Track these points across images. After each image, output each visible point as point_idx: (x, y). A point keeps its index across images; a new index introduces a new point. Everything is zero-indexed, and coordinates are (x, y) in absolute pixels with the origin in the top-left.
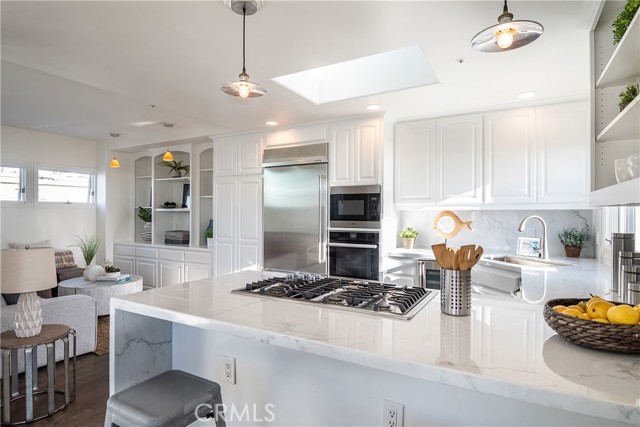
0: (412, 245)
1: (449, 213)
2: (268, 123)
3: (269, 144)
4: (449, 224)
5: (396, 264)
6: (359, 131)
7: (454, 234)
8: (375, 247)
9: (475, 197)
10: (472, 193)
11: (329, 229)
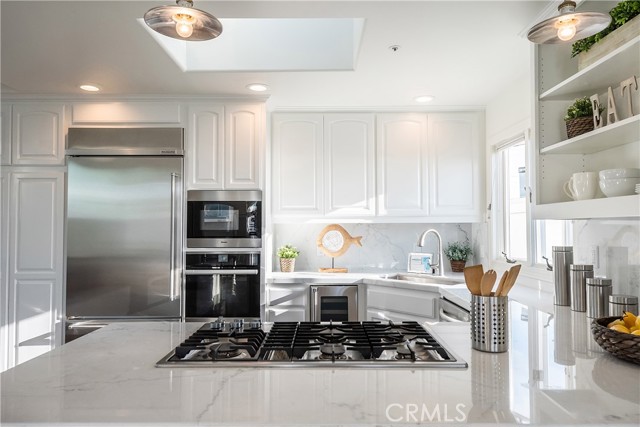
0: (293, 267)
1: (336, 227)
2: (84, 87)
3: (76, 119)
4: (336, 240)
5: (283, 292)
6: (231, 116)
7: (342, 251)
8: (255, 272)
9: (367, 208)
10: (364, 203)
11: (186, 250)
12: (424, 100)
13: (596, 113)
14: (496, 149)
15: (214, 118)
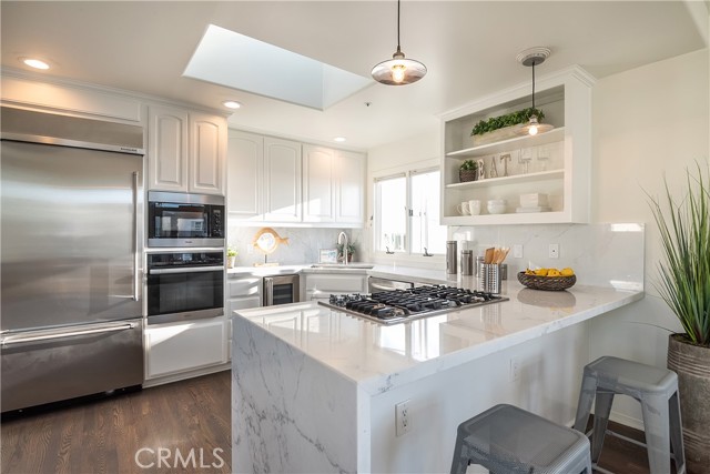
4: (269, 241)
6: (195, 124)
8: (219, 268)
11: (146, 250)
12: (340, 140)
13: (480, 169)
14: (377, 180)
15: (178, 123)
